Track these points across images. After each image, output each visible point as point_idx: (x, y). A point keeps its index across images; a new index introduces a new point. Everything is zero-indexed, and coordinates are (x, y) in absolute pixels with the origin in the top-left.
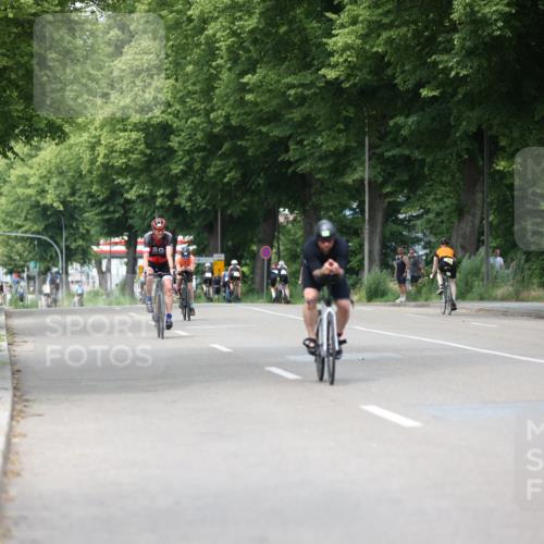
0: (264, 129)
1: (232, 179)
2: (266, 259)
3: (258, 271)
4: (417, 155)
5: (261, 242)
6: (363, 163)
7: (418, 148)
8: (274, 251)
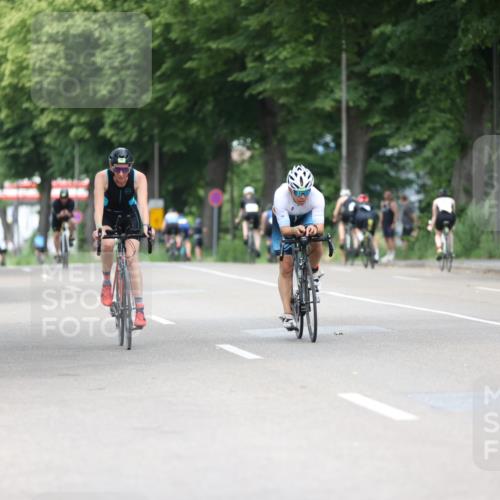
0: (213, 45)
1: (177, 105)
2: (216, 206)
3: (206, 221)
4: (409, 74)
5: (210, 185)
6: (339, 84)
7: (409, 65)
8: (226, 197)
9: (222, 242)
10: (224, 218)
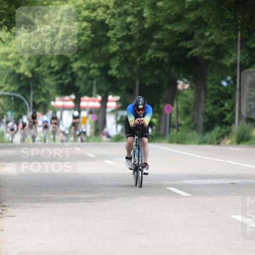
2: (168, 113)
3: (163, 121)
6: (236, 51)
8: (174, 109)
9: (171, 133)
10: (172, 120)
